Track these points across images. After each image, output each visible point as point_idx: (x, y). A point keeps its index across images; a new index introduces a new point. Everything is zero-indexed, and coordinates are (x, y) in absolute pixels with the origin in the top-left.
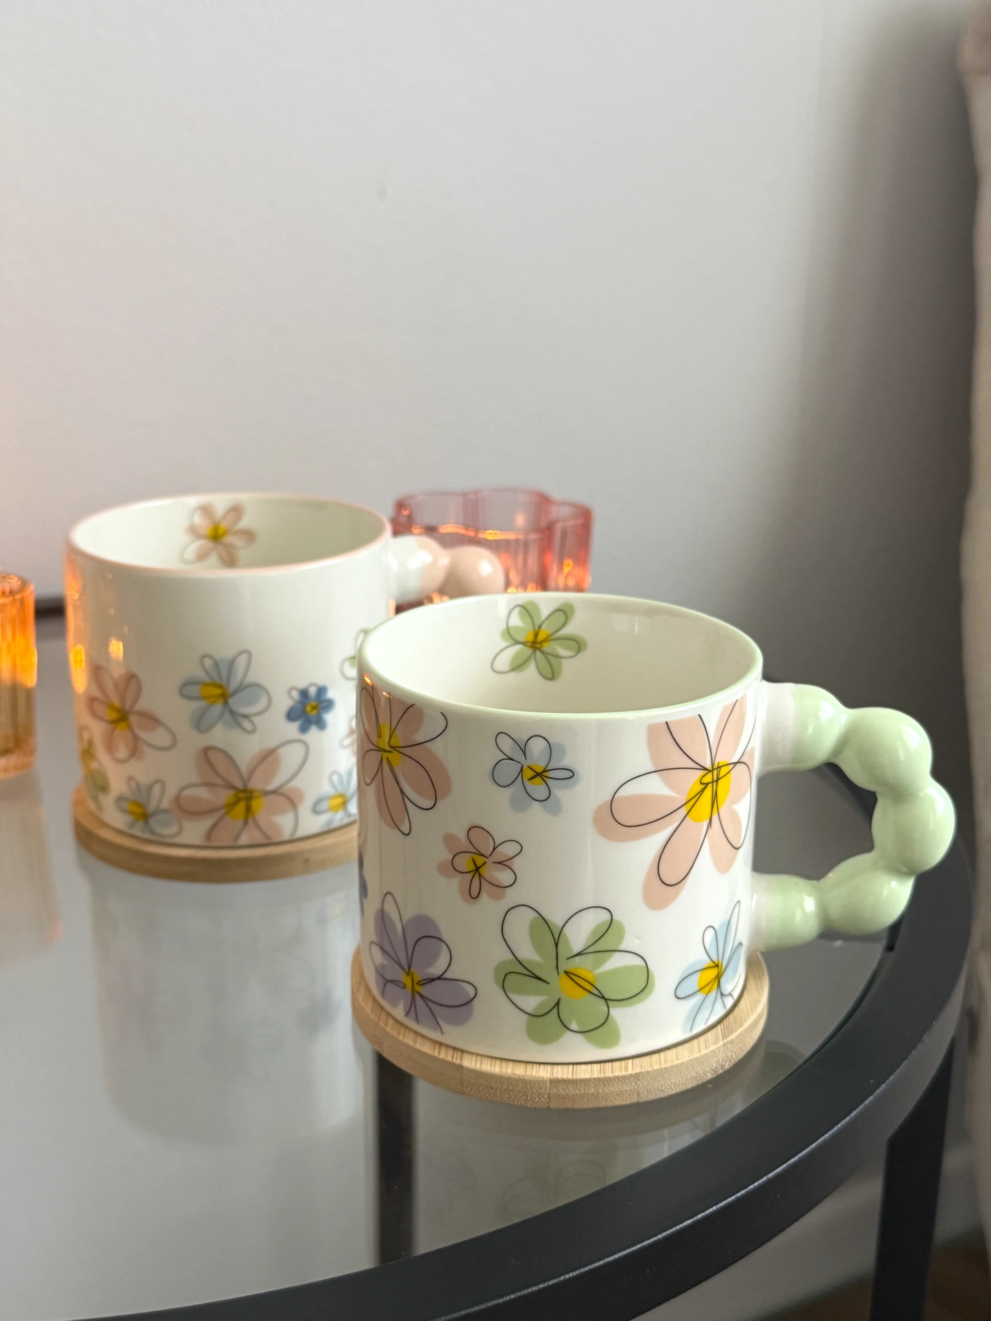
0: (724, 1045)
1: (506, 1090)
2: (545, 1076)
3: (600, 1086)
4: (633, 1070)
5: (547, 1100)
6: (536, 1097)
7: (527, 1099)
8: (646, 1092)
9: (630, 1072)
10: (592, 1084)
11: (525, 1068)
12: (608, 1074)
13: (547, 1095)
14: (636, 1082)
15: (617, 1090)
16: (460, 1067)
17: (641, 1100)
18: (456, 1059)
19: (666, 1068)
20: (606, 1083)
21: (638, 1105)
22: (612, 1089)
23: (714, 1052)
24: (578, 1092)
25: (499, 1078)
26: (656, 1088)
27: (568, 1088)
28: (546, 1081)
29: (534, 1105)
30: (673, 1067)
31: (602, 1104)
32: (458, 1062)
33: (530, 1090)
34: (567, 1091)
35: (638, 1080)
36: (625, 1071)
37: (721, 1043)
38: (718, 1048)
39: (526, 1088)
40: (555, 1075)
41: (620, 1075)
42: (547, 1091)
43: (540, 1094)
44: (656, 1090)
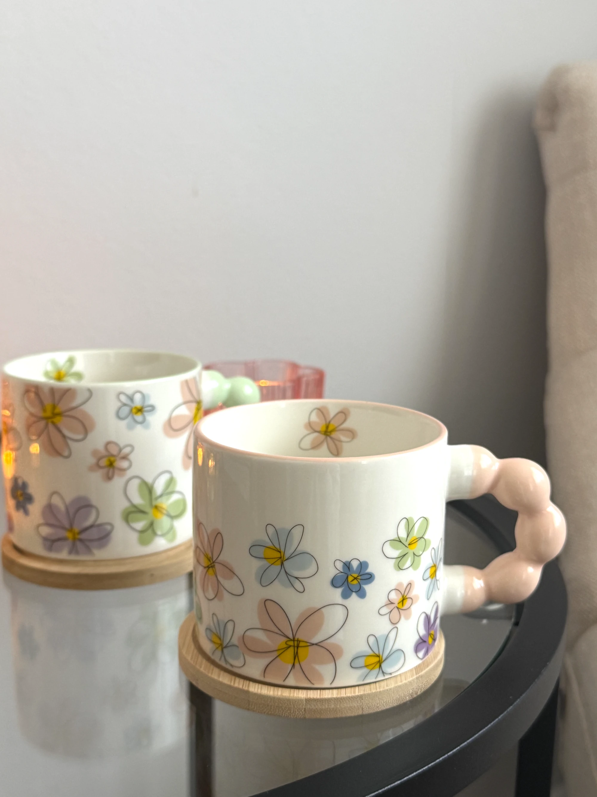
0: (417, 678)
1: (277, 707)
2: (302, 697)
3: (338, 703)
4: (359, 693)
5: (304, 712)
6: (297, 711)
7: (291, 712)
8: (368, 708)
9: (357, 694)
10: (333, 702)
11: (289, 692)
12: (343, 695)
13: (304, 710)
14: (360, 701)
15: (348, 706)
16: (247, 692)
17: (364, 713)
18: (245, 687)
19: (380, 691)
20: (341, 701)
21: (362, 716)
22: (345, 705)
23: (410, 682)
24: (324, 707)
25: (273, 699)
26: (374, 705)
27: (317, 704)
28: (303, 700)
29: (296, 716)
30: (384, 691)
31: (339, 715)
32: (246, 689)
33: (292, 706)
34: (317, 707)
35: (363, 699)
36: (354, 693)
37: (415, 677)
38: (413, 680)
39: (290, 704)
40: (309, 696)
41: (351, 695)
42: (304, 707)
43: (299, 709)
44: (374, 707)
